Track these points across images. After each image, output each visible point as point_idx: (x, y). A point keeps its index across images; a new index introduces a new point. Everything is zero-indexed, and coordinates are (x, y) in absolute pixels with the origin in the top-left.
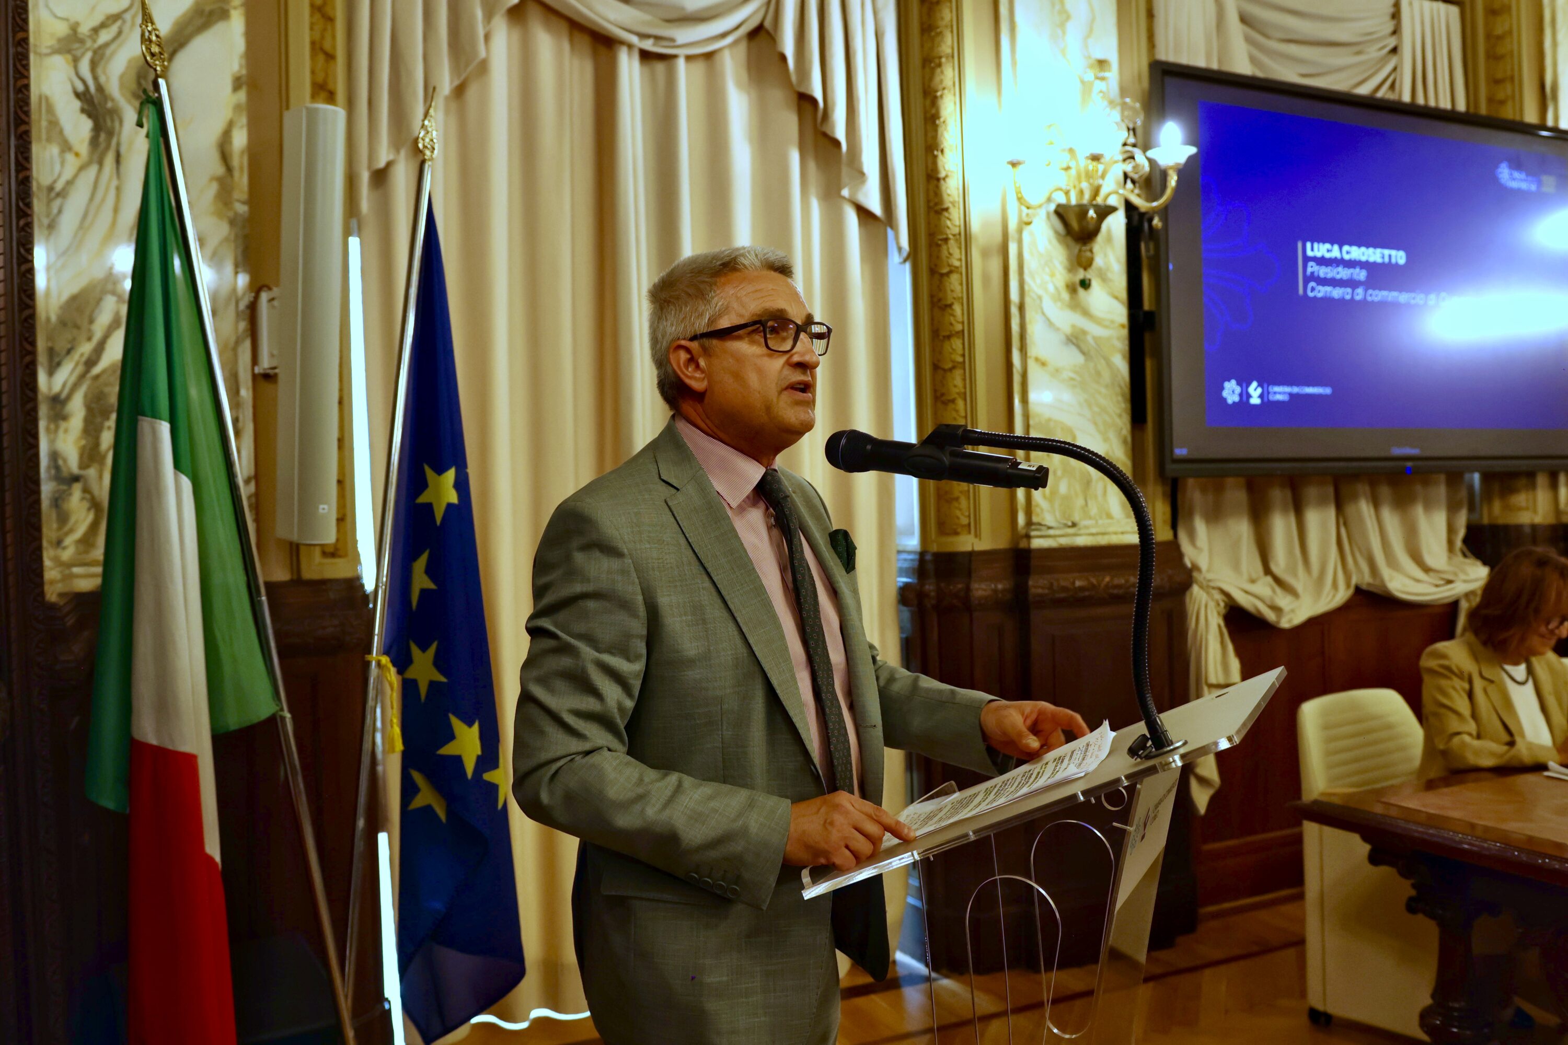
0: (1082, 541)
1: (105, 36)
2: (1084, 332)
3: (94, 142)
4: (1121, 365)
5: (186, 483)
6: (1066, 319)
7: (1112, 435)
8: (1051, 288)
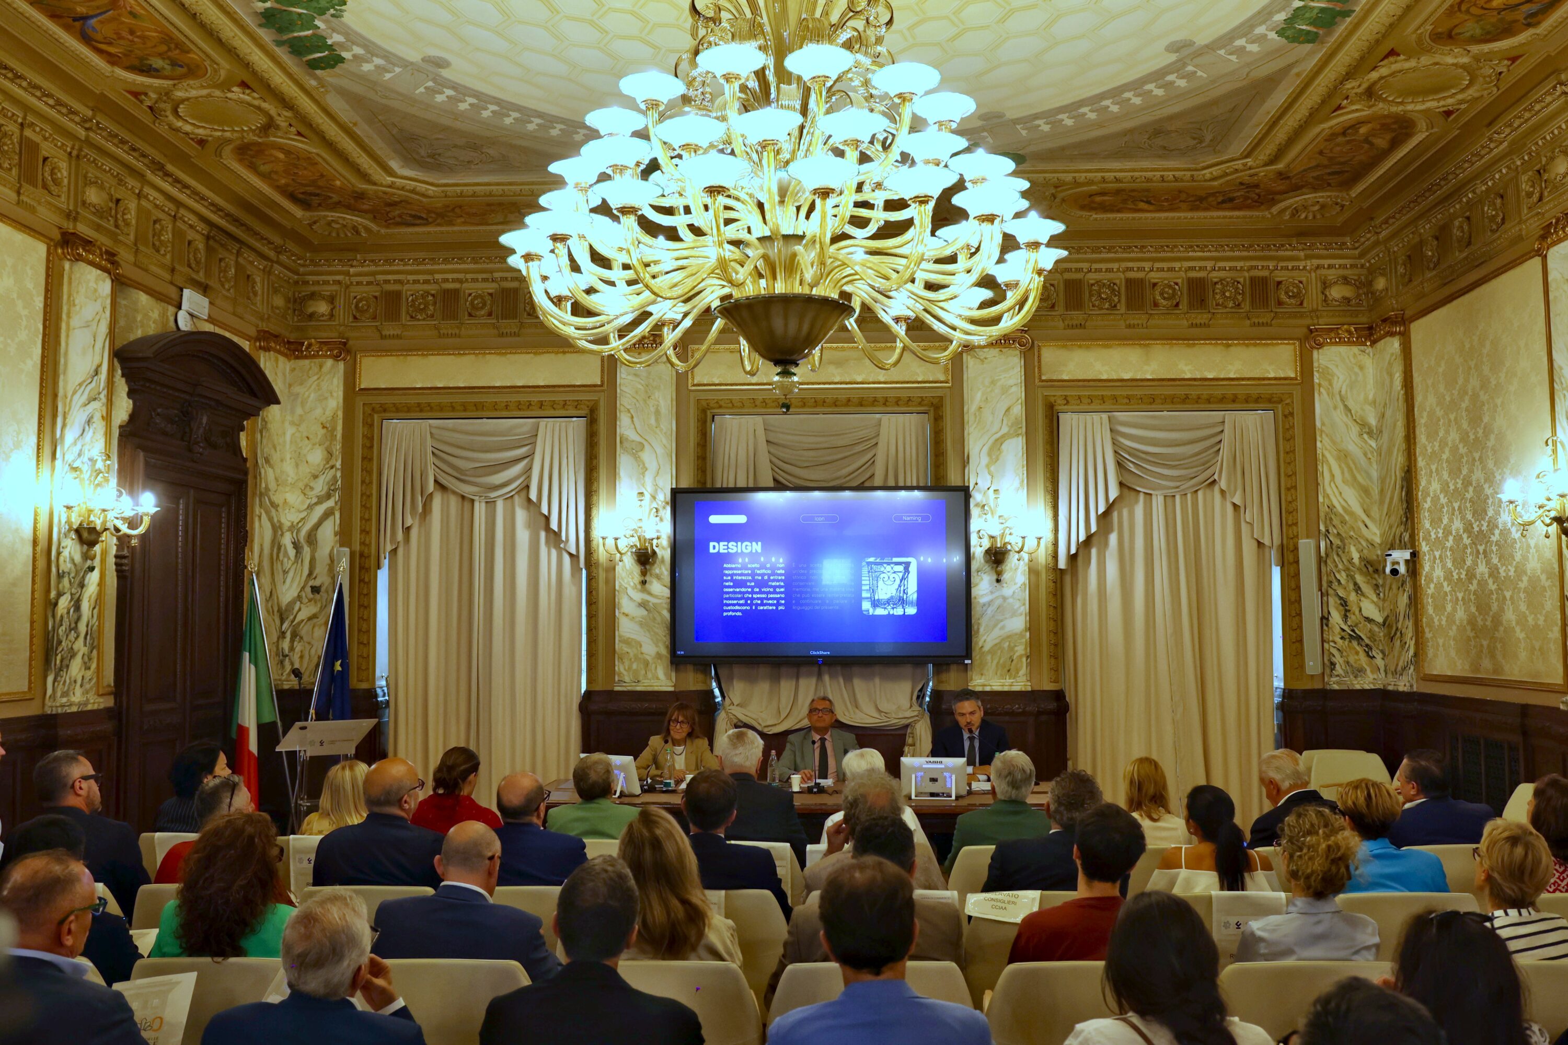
0: (639, 689)
1: (300, 525)
2: (648, 602)
3: (296, 556)
4: (667, 614)
5: (253, 667)
6: (638, 596)
7: (661, 645)
8: (632, 584)
